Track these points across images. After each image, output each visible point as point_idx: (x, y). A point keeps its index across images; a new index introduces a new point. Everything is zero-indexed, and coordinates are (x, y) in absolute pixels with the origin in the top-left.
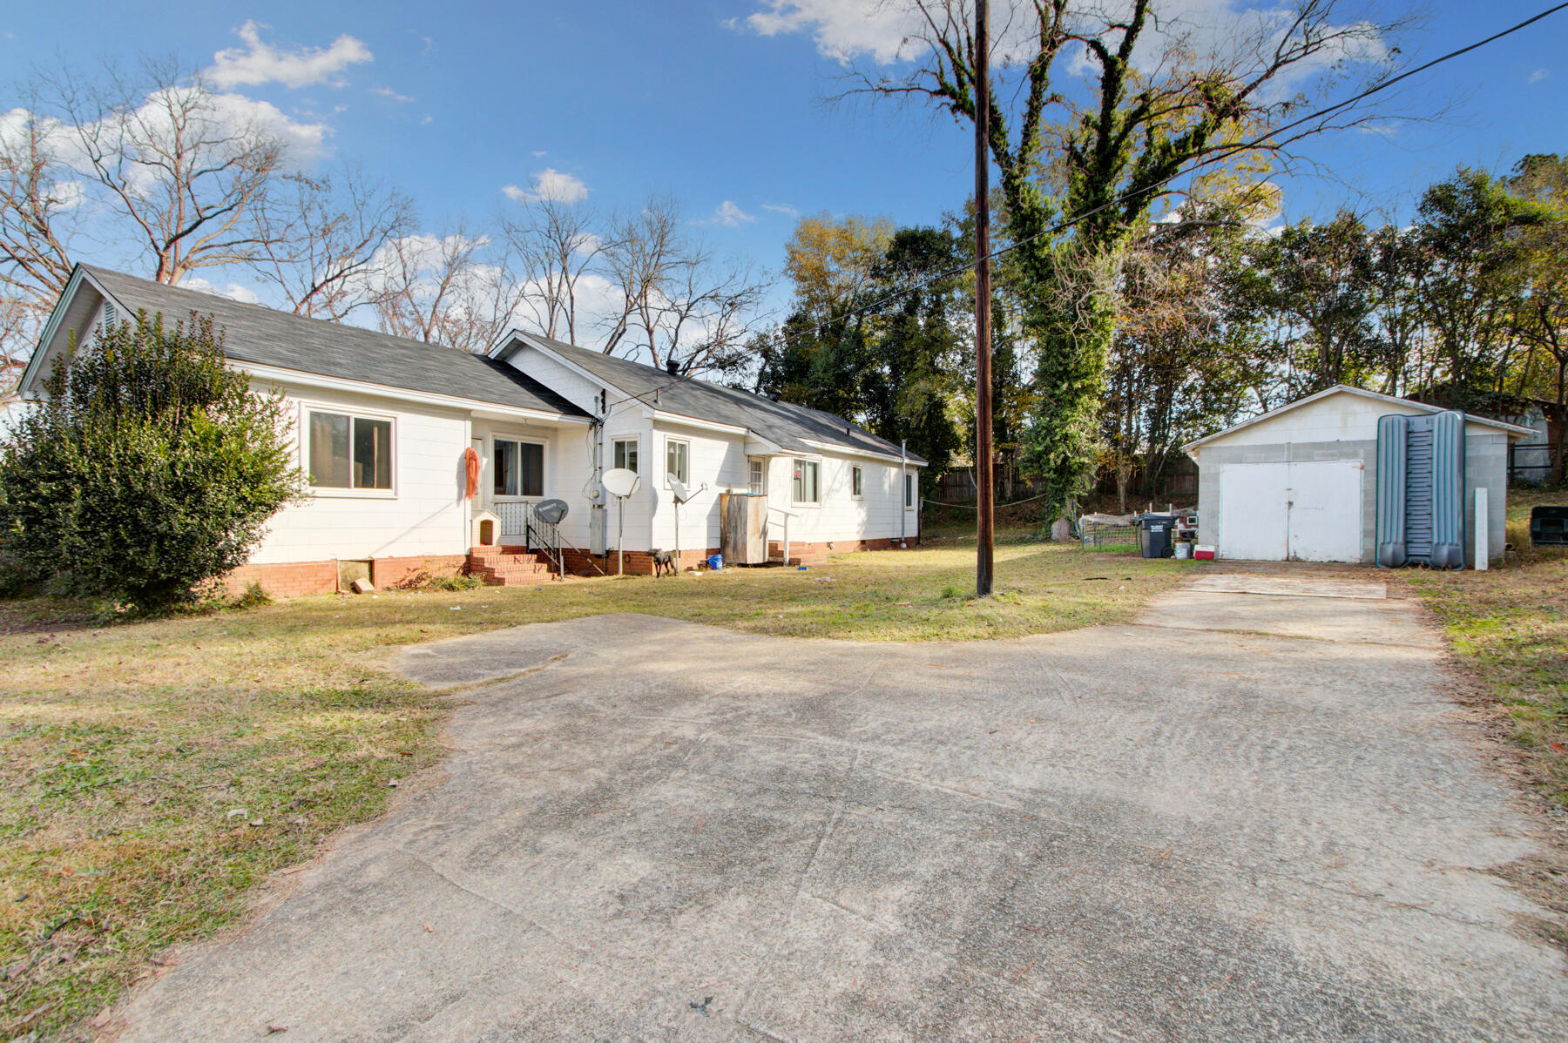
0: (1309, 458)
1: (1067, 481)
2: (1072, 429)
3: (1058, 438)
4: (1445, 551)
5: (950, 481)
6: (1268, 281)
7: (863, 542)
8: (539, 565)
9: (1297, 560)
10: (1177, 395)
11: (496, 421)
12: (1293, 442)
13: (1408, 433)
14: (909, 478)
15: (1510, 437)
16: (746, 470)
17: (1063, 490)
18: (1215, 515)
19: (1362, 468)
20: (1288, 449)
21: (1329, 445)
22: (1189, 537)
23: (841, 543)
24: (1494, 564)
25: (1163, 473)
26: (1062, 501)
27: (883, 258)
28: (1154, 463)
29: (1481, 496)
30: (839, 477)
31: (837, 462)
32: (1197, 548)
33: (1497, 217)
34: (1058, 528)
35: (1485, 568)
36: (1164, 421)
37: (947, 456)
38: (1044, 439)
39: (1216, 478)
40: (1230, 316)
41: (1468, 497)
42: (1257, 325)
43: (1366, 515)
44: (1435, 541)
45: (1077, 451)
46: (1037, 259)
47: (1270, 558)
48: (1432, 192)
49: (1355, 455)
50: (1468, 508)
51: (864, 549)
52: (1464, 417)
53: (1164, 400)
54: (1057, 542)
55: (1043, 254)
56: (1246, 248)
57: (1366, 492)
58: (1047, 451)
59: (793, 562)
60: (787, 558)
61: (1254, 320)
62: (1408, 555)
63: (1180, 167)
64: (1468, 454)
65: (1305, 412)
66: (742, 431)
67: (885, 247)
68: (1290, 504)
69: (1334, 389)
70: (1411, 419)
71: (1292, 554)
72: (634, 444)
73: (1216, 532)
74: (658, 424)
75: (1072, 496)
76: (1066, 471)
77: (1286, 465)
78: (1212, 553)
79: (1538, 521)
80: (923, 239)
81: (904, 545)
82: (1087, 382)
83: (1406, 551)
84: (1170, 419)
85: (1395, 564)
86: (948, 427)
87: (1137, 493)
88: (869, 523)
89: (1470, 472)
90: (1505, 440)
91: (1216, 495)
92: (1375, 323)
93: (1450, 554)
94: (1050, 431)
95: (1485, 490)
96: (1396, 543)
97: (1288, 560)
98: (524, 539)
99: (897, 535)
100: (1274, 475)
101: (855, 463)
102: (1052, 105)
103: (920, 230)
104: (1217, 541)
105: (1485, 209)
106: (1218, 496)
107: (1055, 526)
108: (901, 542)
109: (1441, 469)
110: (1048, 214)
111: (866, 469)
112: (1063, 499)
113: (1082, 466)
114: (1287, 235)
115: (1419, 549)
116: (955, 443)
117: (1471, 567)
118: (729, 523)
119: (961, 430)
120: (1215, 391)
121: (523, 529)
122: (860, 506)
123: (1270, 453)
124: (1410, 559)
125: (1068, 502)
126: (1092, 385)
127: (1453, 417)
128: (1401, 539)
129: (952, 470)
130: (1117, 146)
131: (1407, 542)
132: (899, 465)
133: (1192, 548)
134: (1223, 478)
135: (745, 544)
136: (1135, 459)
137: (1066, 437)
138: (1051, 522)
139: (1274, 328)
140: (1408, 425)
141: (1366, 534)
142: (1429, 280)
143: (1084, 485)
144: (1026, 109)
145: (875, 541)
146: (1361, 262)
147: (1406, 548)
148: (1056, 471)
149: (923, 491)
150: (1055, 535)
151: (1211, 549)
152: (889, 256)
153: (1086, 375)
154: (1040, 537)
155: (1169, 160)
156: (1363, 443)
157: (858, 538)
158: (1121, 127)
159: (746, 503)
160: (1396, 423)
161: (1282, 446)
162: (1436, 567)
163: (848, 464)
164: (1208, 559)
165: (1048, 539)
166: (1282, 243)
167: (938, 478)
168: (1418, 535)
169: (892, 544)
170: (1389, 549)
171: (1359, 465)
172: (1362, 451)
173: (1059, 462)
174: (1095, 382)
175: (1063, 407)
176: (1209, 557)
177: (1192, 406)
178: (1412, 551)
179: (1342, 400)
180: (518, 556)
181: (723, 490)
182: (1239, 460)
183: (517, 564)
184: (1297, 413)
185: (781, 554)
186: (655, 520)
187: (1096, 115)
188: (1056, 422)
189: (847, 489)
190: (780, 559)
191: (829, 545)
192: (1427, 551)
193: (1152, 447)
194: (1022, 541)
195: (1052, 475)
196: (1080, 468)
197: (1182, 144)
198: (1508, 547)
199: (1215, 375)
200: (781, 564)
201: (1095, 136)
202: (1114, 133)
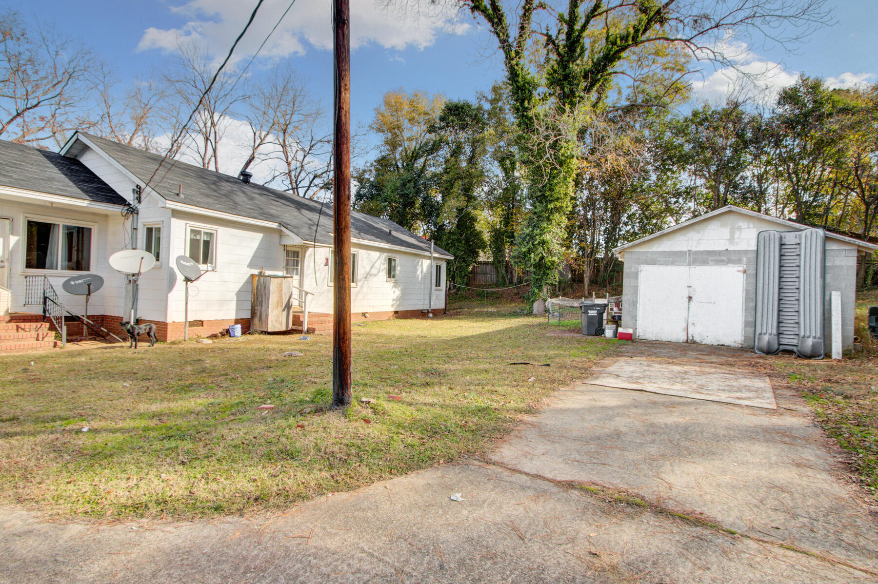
0: (705, 263)
1: (544, 273)
2: (547, 237)
3: (536, 242)
4: (810, 342)
5: (479, 270)
6: (681, 145)
7: (396, 312)
8: (50, 332)
9: (694, 342)
10: (624, 218)
11: (29, 204)
12: (693, 249)
13: (782, 245)
14: (438, 268)
15: (859, 251)
16: (282, 256)
17: (541, 280)
18: (635, 303)
19: (745, 272)
20: (690, 254)
21: (719, 253)
22: (616, 321)
23: (374, 314)
24: (847, 354)
25: (613, 271)
26: (540, 288)
27: (438, 121)
28: (607, 264)
29: (836, 299)
30: (377, 265)
31: (375, 254)
32: (620, 330)
33: (827, 108)
34: (537, 306)
35: (840, 357)
36: (615, 235)
37: (477, 253)
38: (528, 243)
39: (636, 276)
40: (657, 169)
41: (827, 298)
42: (675, 176)
43: (747, 309)
44: (802, 334)
45: (550, 252)
46: (527, 117)
47: (674, 339)
48: (785, 92)
49: (739, 261)
50: (827, 307)
51: (397, 318)
52: (825, 234)
53: (615, 223)
54: (536, 316)
55: (530, 114)
56: (669, 126)
57: (747, 292)
58: (529, 251)
59: (310, 331)
60: (306, 327)
61: (673, 172)
62: (780, 344)
63: (623, 54)
64: (828, 264)
65: (702, 226)
66: (275, 225)
67: (438, 113)
68: (690, 298)
69: (725, 209)
70: (783, 234)
71: (690, 338)
72: (159, 230)
73: (634, 318)
74: (176, 213)
75: (547, 283)
76: (541, 266)
77: (688, 267)
78: (631, 335)
79: (874, 318)
80: (462, 108)
81: (431, 315)
82: (558, 204)
83: (779, 341)
84: (619, 235)
85: (769, 352)
86: (478, 235)
87: (596, 283)
88: (403, 297)
89: (828, 277)
90: (855, 254)
91: (636, 288)
92: (749, 175)
93: (813, 346)
94: (532, 237)
95: (839, 293)
96: (770, 334)
97: (687, 342)
98: (41, 307)
99: (426, 307)
100: (678, 274)
101: (391, 255)
102: (540, 10)
103: (462, 103)
104: (635, 324)
105: (818, 103)
106: (637, 289)
107: (536, 305)
108: (428, 312)
109: (807, 274)
110: (535, 86)
111: (398, 259)
112: (541, 286)
113: (553, 263)
114: (695, 114)
115: (789, 340)
116: (483, 246)
117: (828, 355)
118: (257, 299)
119: (487, 237)
120: (647, 218)
121: (42, 300)
122: (395, 286)
123: (675, 258)
124: (782, 347)
125: (545, 289)
126: (561, 207)
127: (817, 233)
128: (775, 332)
129: (480, 263)
130: (579, 36)
131: (779, 334)
132: (429, 258)
133: (617, 329)
134: (642, 276)
135: (267, 316)
136: (597, 261)
137: (543, 242)
138: (533, 302)
139: (685, 178)
140: (781, 238)
141: (747, 324)
142: (783, 150)
143: (555, 277)
144: (521, 12)
145: (407, 311)
146: (740, 136)
147: (778, 338)
148: (535, 266)
149: (451, 276)
150: (535, 311)
151: (630, 331)
152: (442, 119)
153: (558, 199)
154: (526, 312)
155: (615, 48)
156: (746, 252)
157: (393, 309)
158: (583, 21)
159: (269, 283)
160: (772, 237)
161: (685, 252)
162: (803, 356)
163: (385, 256)
164: (627, 340)
165: (530, 314)
166: (692, 121)
167: (471, 268)
168: (789, 329)
169: (422, 314)
170: (766, 338)
171: (741, 269)
172: (744, 259)
173: (538, 260)
174: (564, 205)
175: (542, 221)
176: (628, 338)
177: (633, 227)
178: (783, 341)
179: (730, 219)
180: (22, 325)
181: (256, 272)
182: (653, 262)
183: (21, 333)
184: (697, 227)
185: (301, 324)
186: (170, 295)
187: (565, 12)
188: (537, 231)
189: (383, 275)
190: (300, 328)
191: (364, 315)
192: (795, 342)
193: (606, 253)
194: (514, 314)
195: (532, 269)
196: (552, 264)
197: (624, 38)
198: (856, 339)
199: (648, 207)
200: (301, 332)
201: (565, 28)
202: (577, 27)
